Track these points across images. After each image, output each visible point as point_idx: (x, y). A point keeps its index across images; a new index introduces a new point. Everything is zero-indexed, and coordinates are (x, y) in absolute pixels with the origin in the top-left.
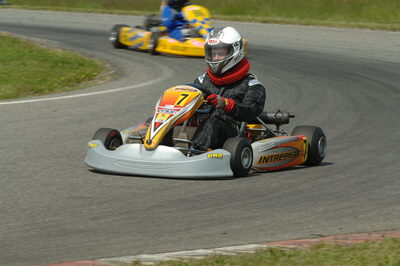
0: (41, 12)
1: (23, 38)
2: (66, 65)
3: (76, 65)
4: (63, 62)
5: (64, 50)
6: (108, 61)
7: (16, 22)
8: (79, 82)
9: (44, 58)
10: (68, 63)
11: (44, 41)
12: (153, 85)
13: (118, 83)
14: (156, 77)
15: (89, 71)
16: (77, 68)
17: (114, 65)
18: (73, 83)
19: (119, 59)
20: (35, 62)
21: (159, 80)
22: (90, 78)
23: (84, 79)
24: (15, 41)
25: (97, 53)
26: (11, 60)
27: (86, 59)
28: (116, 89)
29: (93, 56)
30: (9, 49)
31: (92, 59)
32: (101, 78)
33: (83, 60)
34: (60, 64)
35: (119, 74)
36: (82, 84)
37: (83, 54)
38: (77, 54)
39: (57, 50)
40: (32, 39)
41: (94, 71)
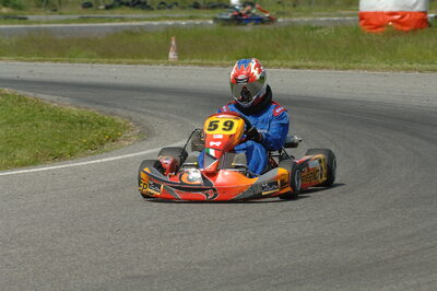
0: (39, 63)
1: (30, 95)
2: (84, 125)
3: (97, 124)
4: (81, 122)
5: (79, 108)
6: (131, 119)
7: (15, 76)
8: (102, 144)
9: (59, 118)
10: (85, 122)
11: (55, 98)
13: (148, 143)
15: (111, 131)
16: (97, 128)
17: (138, 124)
18: (96, 146)
19: (143, 117)
20: (49, 123)
22: (113, 139)
23: (108, 140)
24: (21, 99)
25: (119, 111)
26: (21, 121)
27: (106, 117)
28: (147, 151)
29: (112, 114)
30: (16, 108)
32: (126, 139)
33: (103, 118)
34: (79, 125)
35: (146, 134)
36: (105, 148)
37: (101, 111)
38: (91, 111)
39: (70, 107)
40: (39, 95)
41: (117, 131)
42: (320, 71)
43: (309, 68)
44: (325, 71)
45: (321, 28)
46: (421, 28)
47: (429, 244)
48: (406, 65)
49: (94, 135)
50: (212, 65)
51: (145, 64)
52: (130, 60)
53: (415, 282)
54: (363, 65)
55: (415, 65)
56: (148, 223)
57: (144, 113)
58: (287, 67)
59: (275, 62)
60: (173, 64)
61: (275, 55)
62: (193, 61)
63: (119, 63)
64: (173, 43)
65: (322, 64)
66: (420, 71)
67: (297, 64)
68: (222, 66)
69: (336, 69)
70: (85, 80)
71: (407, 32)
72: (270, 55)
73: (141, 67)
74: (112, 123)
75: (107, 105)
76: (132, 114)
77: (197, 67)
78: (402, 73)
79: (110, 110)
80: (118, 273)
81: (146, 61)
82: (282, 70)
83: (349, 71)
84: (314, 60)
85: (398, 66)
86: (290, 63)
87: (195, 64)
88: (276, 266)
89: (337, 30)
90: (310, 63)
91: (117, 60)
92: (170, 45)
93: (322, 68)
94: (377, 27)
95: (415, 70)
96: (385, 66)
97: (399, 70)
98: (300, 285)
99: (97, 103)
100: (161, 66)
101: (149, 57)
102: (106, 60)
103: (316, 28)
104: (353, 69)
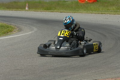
2: (3, 27)
3: (6, 27)
4: (2, 27)
5: (1, 22)
6: (16, 26)
8: (8, 33)
12: (32, 33)
13: (21, 33)
14: (32, 31)
15: (10, 29)
16: (6, 28)
17: (18, 27)
18: (6, 33)
19: (19, 25)
21: (33, 32)
22: (11, 31)
23: (9, 31)
25: (12, 23)
27: (9, 25)
28: (20, 35)
29: (10, 24)
31: (10, 25)
32: (14, 31)
33: (8, 26)
34: (1, 27)
35: (20, 30)
36: (9, 34)
37: (7, 24)
38: (5, 24)
41: (12, 29)
42: (68, 13)
43: (65, 12)
44: (69, 13)
45: (68, 1)
46: (95, 2)
47: (98, 61)
48: (91, 12)
49: (5, 30)
50: (38, 11)
51: (20, 11)
52: (15, 10)
53: (94, 71)
54: (79, 12)
55: (93, 12)
56: (21, 54)
57: (20, 24)
58: (58, 12)
59: (55, 11)
60: (27, 11)
61: (55, 8)
62: (33, 10)
63: (12, 10)
64: (27, 5)
65: (68, 11)
66: (95, 14)
67: (62, 11)
68: (41, 11)
69: (72, 13)
70: (3, 15)
71: (91, 3)
72: (54, 9)
73: (18, 12)
74: (11, 27)
75: (9, 22)
76: (16, 25)
77: (34, 12)
78: (90, 14)
79: (10, 23)
80: (13, 68)
81: (19, 10)
82: (57, 13)
83: (76, 13)
84: (66, 10)
85: (89, 12)
86: (59, 11)
87: (33, 11)
88: (56, 67)
89: (72, 2)
90: (65, 11)
91: (11, 9)
92: (26, 6)
93: (68, 12)
94: (83, 1)
95: (94, 13)
96: (85, 12)
97: (89, 13)
98: (63, 72)
99: (6, 21)
100: (24, 11)
101: (20, 9)
102: (9, 9)
103: (66, 1)
104: (77, 13)
